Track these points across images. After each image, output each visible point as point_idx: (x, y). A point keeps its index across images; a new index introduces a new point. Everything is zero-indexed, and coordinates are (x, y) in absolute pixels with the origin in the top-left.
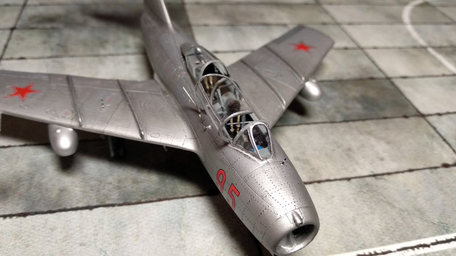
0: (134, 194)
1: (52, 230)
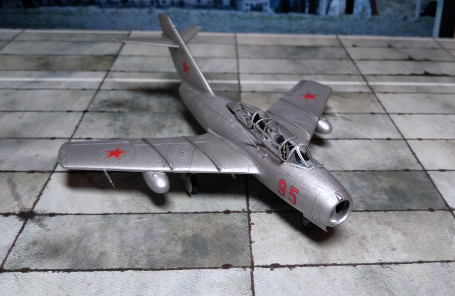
0: (159, 262)
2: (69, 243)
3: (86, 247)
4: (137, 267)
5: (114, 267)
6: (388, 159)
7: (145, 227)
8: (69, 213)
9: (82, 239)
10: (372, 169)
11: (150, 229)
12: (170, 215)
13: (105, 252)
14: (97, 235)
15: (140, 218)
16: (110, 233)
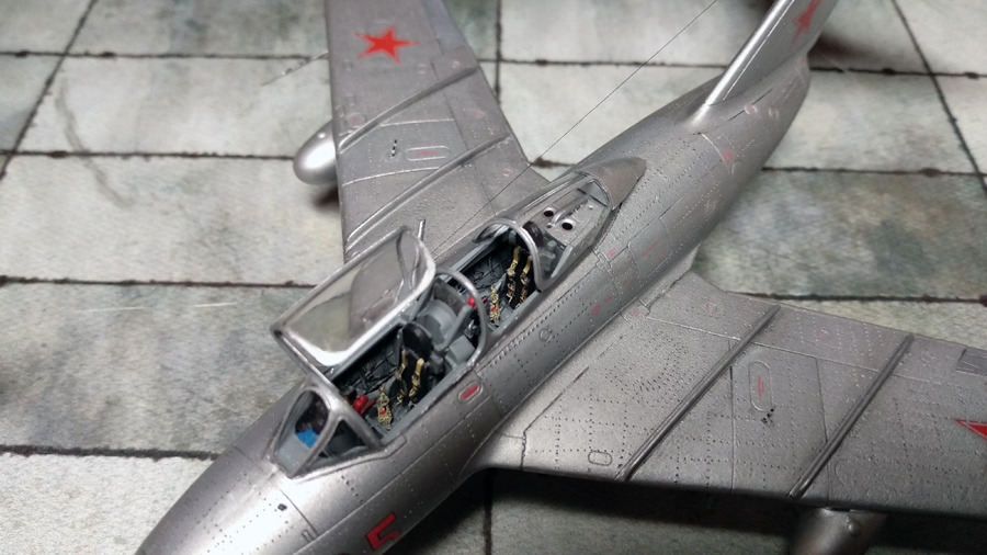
1: (71, 497)
2: (34, 367)
3: (73, 382)
4: (195, 447)
5: (138, 445)
6: (883, 134)
7: (224, 327)
8: (41, 277)
9: (65, 357)
10: (837, 166)
11: (236, 333)
12: (289, 291)
13: (119, 400)
14: (103, 344)
15: (213, 300)
16: (136, 342)
